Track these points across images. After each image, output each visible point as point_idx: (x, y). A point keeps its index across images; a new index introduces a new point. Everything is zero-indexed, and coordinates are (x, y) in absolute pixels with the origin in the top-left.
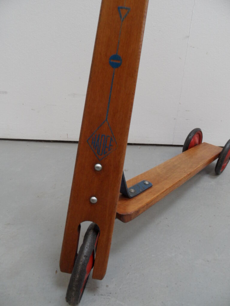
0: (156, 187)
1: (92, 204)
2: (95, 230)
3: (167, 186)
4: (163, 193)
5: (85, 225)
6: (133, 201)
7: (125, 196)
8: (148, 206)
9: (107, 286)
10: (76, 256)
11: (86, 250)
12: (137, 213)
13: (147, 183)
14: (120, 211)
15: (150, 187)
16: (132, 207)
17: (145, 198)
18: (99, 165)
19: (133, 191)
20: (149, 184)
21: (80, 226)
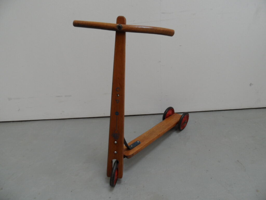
0: (142, 144)
1: (115, 154)
2: (117, 162)
3: (147, 143)
4: (144, 146)
5: (114, 161)
6: (132, 150)
7: (129, 149)
8: (137, 152)
9: (124, 182)
10: (112, 169)
11: (114, 169)
12: (133, 155)
13: (138, 142)
14: (126, 155)
15: (139, 143)
16: (131, 152)
17: (137, 149)
18: (116, 142)
19: (132, 146)
20: (139, 142)
21: (112, 161)
